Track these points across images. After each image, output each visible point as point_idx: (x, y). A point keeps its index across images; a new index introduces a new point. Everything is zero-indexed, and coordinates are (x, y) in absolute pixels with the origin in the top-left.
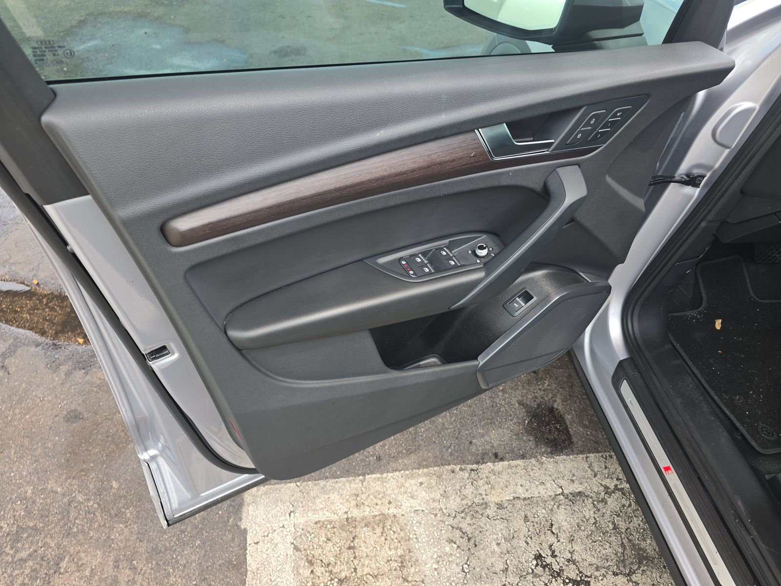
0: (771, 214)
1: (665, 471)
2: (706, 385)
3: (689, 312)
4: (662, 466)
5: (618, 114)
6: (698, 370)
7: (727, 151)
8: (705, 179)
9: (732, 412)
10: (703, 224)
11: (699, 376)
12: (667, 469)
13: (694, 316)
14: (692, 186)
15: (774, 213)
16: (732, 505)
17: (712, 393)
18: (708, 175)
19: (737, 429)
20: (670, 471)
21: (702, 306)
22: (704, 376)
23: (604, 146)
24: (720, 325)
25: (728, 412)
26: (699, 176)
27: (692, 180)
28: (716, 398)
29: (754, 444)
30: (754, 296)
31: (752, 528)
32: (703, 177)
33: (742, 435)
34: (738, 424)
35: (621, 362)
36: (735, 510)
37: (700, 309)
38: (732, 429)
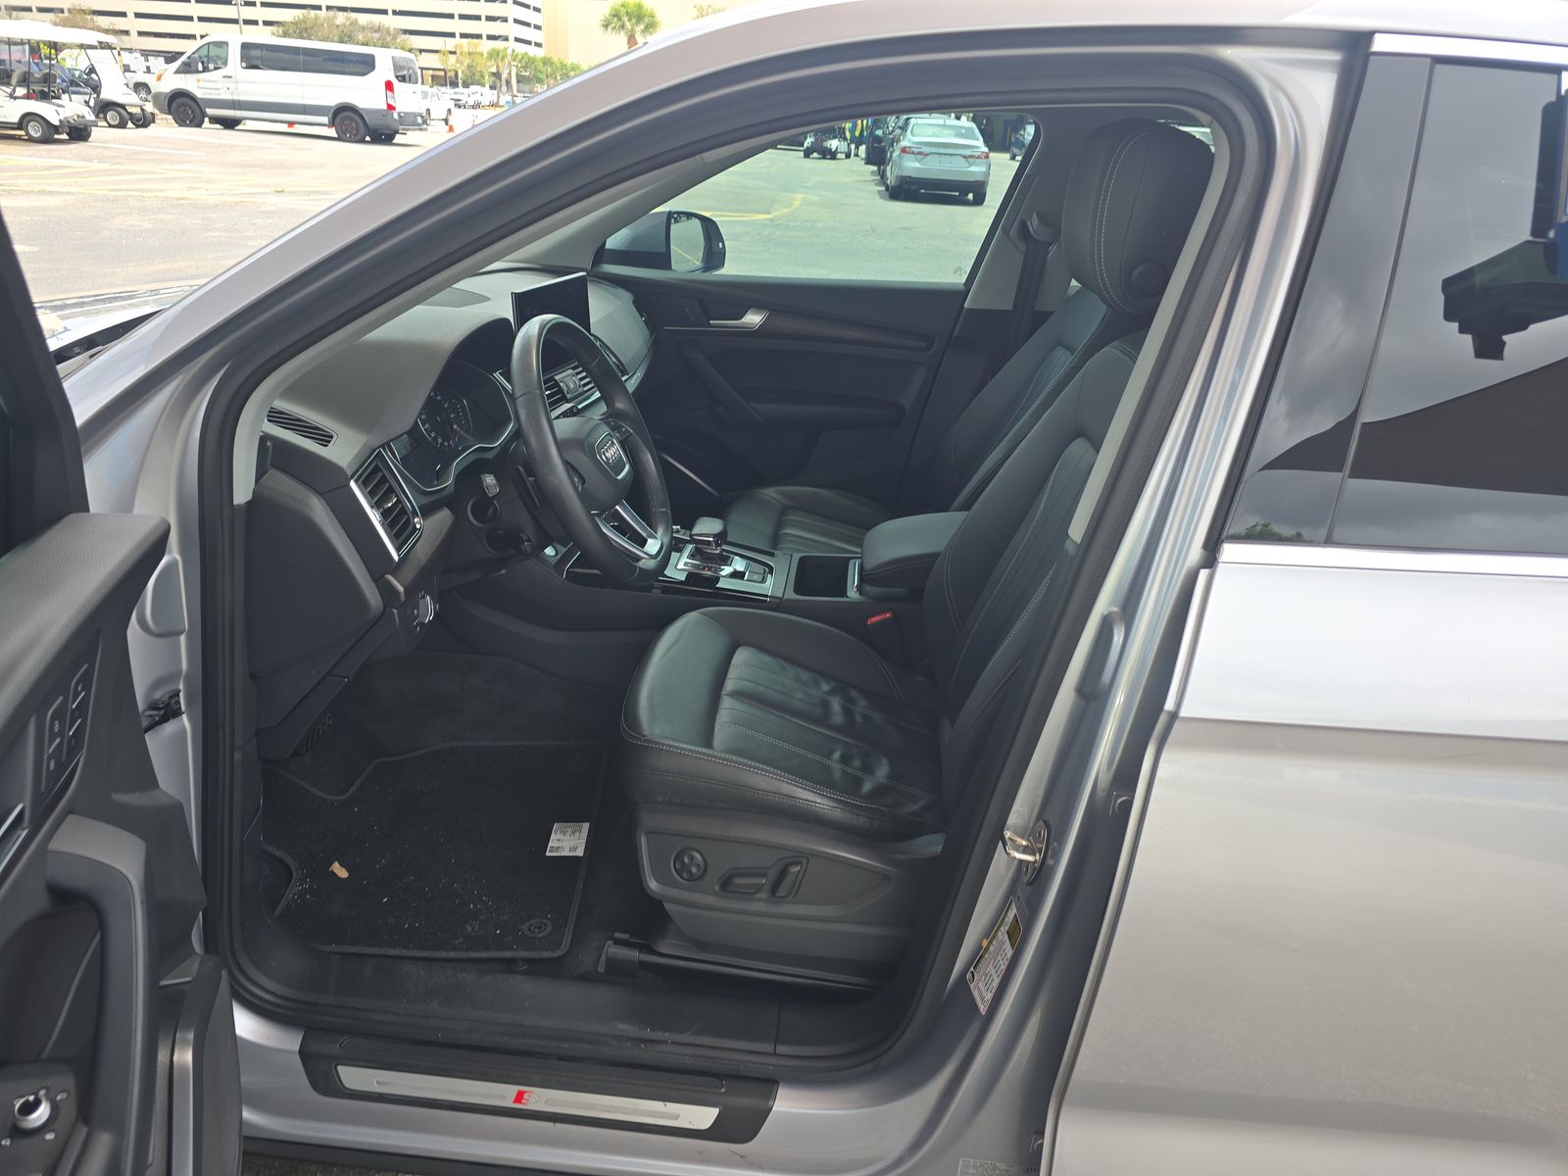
0: (323, 678)
1: (520, 1102)
2: (426, 954)
3: (288, 891)
4: (509, 1103)
5: (79, 689)
6: (395, 948)
7: (183, 638)
8: (181, 694)
9: (488, 949)
10: (238, 756)
11: (405, 952)
12: (519, 1097)
13: (300, 892)
14: (173, 718)
15: (328, 674)
16: (620, 1038)
17: (443, 954)
18: (181, 687)
19: (513, 961)
20: (526, 1096)
21: (293, 869)
22: (411, 946)
23: (84, 750)
24: (344, 869)
25: (484, 955)
26: (171, 697)
27: (167, 711)
28: (453, 954)
29: (546, 954)
30: (333, 798)
31: (659, 1035)
32: (177, 694)
33: (525, 961)
34: (509, 954)
35: (301, 1052)
36: (629, 1039)
37: (295, 874)
38: (509, 965)
